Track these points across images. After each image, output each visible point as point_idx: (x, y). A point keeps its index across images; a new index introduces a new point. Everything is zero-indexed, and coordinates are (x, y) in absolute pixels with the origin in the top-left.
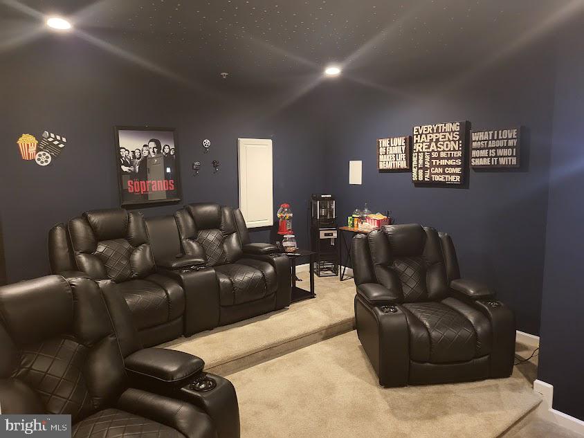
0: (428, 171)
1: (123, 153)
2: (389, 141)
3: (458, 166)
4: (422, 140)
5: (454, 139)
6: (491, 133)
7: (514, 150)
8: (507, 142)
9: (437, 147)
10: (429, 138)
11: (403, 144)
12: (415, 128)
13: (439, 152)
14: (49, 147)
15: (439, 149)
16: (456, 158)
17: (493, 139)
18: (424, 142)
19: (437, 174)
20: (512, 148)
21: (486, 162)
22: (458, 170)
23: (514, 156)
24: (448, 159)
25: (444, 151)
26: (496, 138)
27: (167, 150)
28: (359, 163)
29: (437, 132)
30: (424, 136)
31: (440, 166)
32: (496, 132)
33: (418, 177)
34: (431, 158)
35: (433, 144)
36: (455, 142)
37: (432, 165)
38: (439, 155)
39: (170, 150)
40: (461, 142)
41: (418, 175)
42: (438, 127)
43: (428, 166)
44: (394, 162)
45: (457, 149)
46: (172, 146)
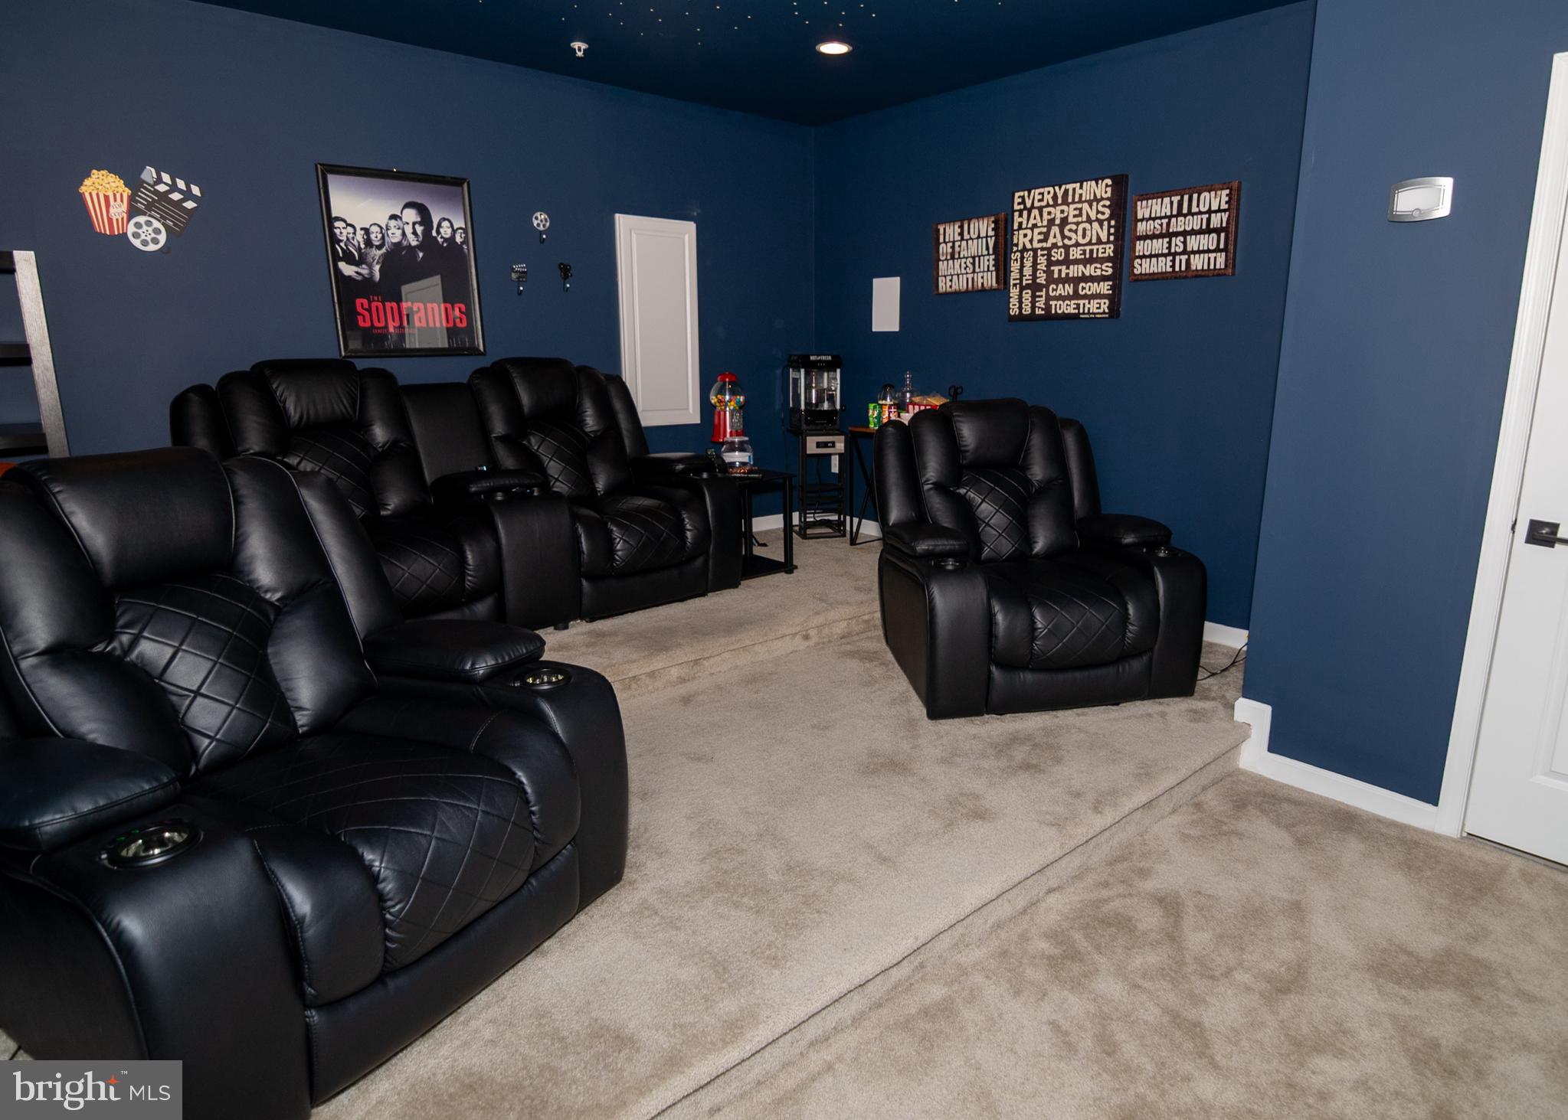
0: (1043, 293)
1: (342, 231)
2: (961, 227)
3: (1104, 278)
4: (1032, 221)
5: (1100, 216)
6: (1176, 199)
7: (1223, 235)
8: (1209, 220)
9: (1063, 237)
10: (1046, 217)
11: (991, 233)
12: (1017, 195)
13: (1067, 248)
14: (160, 205)
15: (1066, 241)
16: (1102, 261)
17: (1180, 214)
18: (1035, 226)
19: (1061, 298)
20: (1217, 231)
21: (1163, 265)
22: (1105, 288)
23: (1221, 251)
24: (1085, 262)
25: (1077, 245)
26: (1185, 211)
27: (446, 231)
28: (895, 283)
29: (1065, 202)
30: (1035, 212)
31: (1068, 280)
32: (1186, 197)
33: (1020, 308)
34: (1050, 263)
35: (1055, 230)
36: (1101, 222)
37: (1050, 280)
38: (1067, 254)
39: (454, 231)
40: (1113, 223)
41: (1021, 302)
42: (1066, 191)
43: (1042, 280)
44: (970, 276)
45: (1104, 238)
46: (459, 223)
